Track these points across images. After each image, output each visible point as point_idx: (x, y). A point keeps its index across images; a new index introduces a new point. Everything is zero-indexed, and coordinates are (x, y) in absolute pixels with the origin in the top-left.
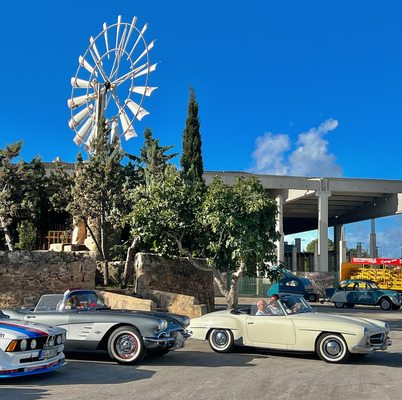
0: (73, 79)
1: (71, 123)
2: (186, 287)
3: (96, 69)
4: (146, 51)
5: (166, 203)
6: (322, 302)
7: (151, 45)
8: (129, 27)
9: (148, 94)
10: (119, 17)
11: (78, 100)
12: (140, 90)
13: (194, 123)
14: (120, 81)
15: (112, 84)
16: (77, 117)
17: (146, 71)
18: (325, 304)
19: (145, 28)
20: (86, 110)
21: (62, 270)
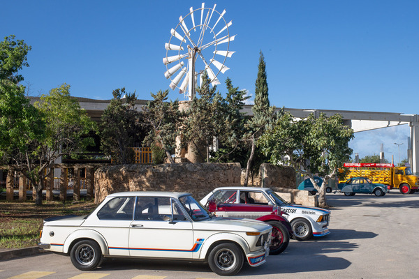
0: (167, 45)
1: (166, 74)
2: (288, 185)
3: (186, 38)
4: (226, 27)
5: (286, 131)
6: (335, 193)
7: (230, 24)
8: (211, 11)
9: (230, 56)
10: (203, 4)
11: (171, 59)
12: (223, 53)
13: (263, 76)
14: (206, 46)
15: (199, 49)
16: (171, 70)
17: (227, 40)
18: (337, 194)
19: (224, 12)
20: (178, 65)
21: (221, 175)
